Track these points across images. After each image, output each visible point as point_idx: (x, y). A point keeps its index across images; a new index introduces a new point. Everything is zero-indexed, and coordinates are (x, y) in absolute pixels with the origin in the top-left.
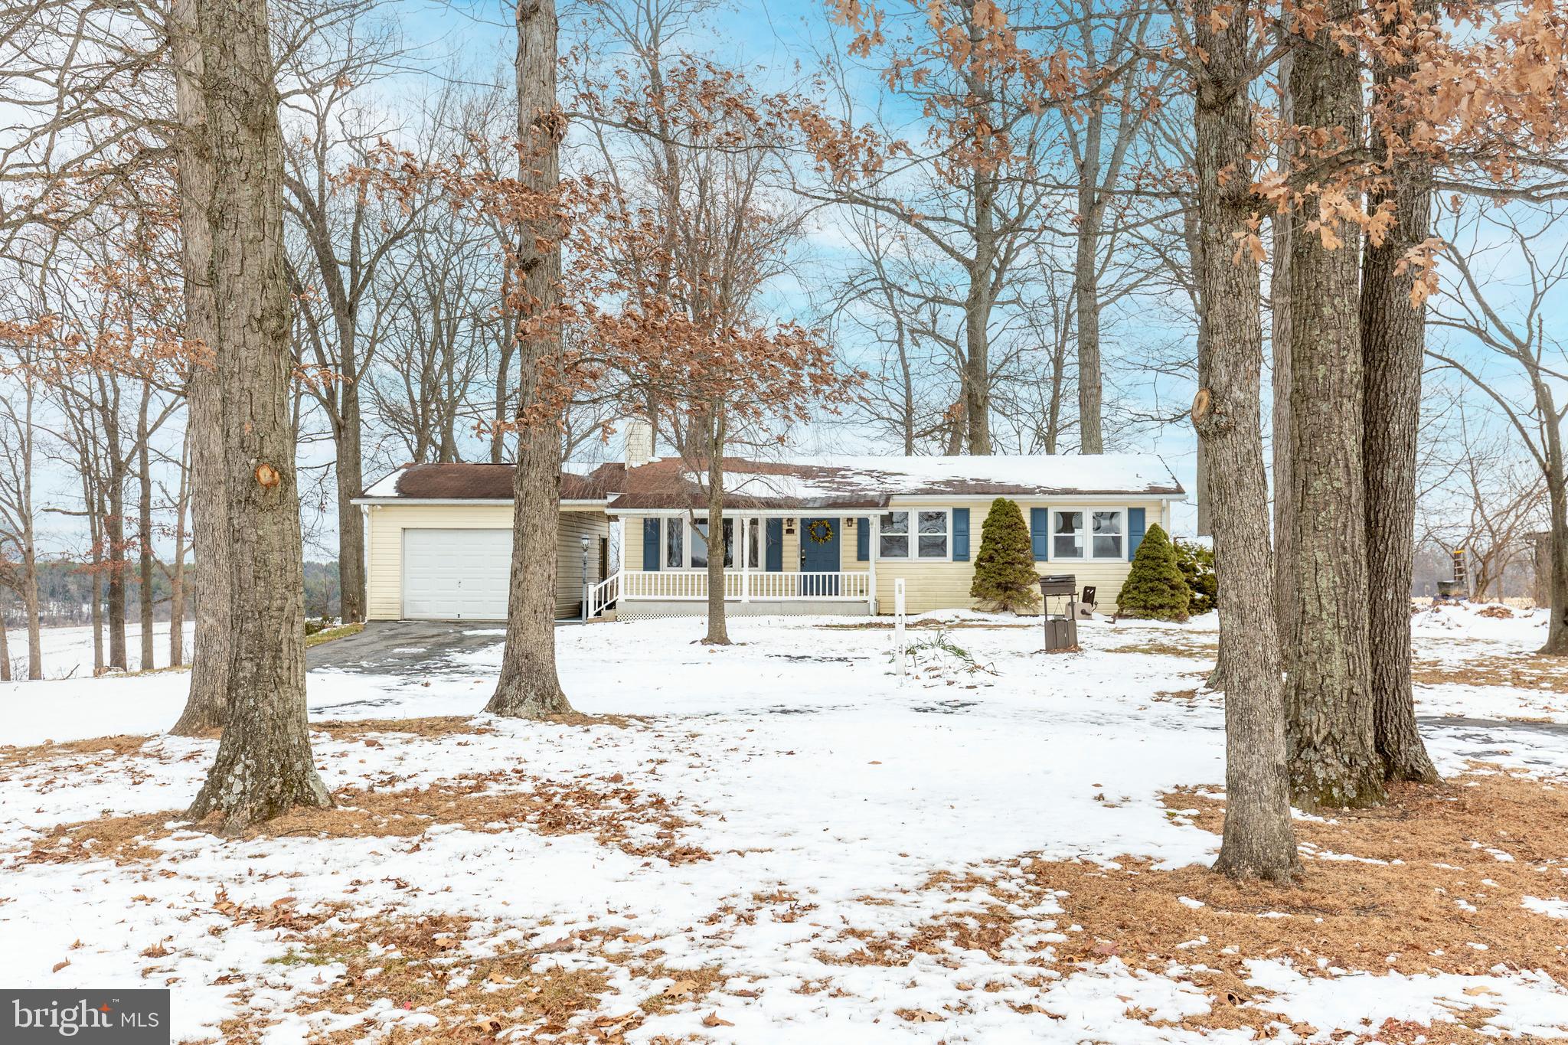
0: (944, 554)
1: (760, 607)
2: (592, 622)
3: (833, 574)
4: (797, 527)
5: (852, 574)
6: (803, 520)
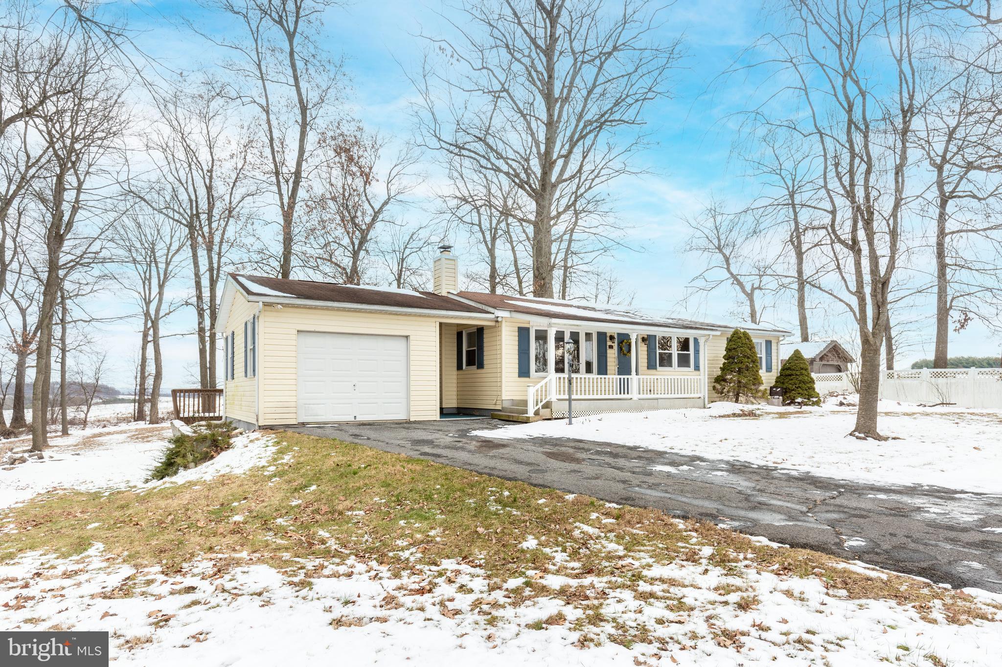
0: (689, 366)
2: (532, 420)
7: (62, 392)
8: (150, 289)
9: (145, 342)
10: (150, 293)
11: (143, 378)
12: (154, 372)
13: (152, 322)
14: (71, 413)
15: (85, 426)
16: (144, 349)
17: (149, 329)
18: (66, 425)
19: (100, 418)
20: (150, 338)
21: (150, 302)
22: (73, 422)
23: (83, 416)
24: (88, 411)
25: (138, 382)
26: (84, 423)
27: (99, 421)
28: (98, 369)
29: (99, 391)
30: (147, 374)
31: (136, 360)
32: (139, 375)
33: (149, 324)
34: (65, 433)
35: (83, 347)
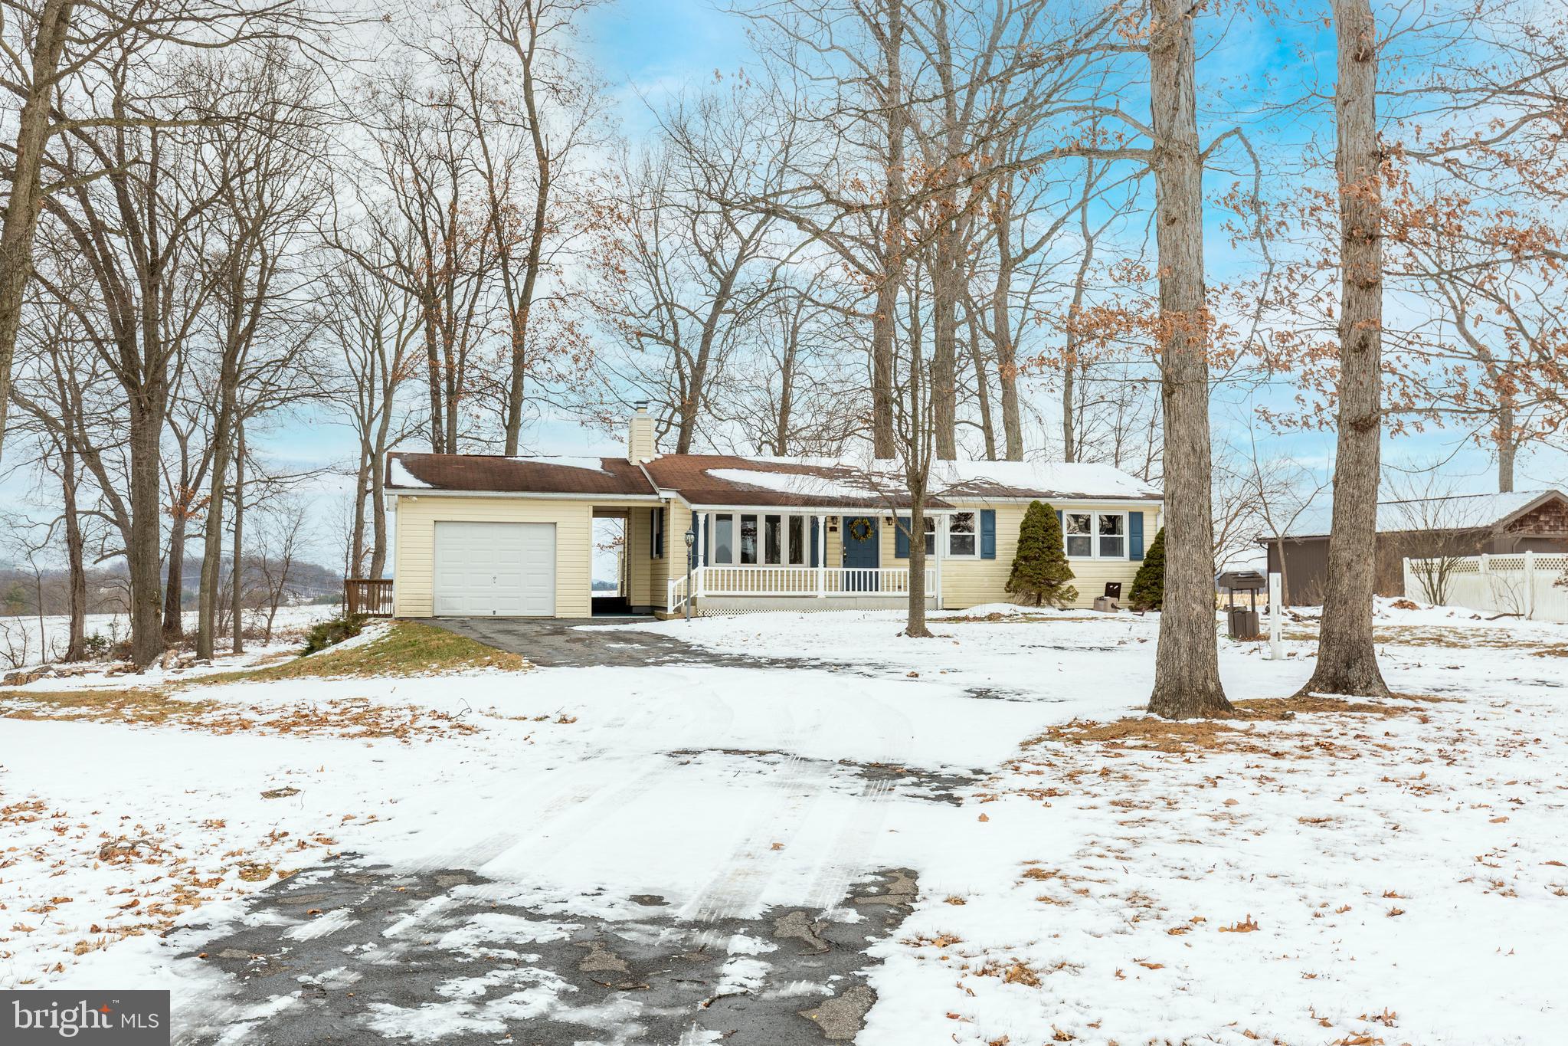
0: (973, 553)
1: (837, 602)
2: (672, 617)
3: (874, 570)
4: (840, 526)
5: (891, 570)
6: (845, 518)
7: (235, 582)
8: (371, 397)
9: (362, 492)
10: (371, 404)
11: (357, 557)
12: (373, 546)
13: (373, 456)
14: (247, 618)
15: (267, 641)
16: (360, 504)
17: (368, 469)
18: (241, 638)
19: (292, 629)
20: (370, 486)
21: (371, 420)
22: (250, 635)
23: (263, 623)
24: (272, 615)
25: (350, 565)
26: (266, 636)
27: (290, 633)
28: (290, 540)
29: (291, 580)
30: (364, 549)
31: (348, 525)
32: (351, 551)
33: (369, 462)
34: (238, 650)
35: (268, 501)
